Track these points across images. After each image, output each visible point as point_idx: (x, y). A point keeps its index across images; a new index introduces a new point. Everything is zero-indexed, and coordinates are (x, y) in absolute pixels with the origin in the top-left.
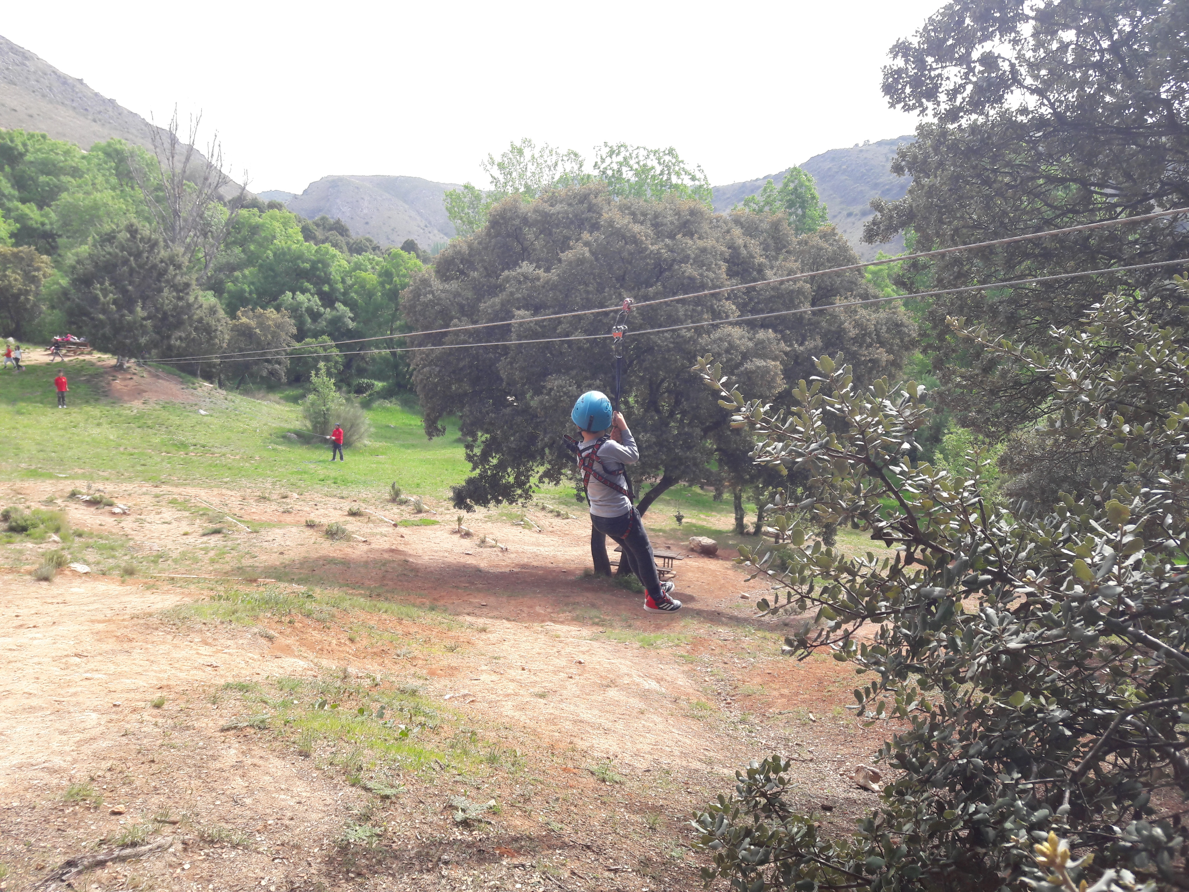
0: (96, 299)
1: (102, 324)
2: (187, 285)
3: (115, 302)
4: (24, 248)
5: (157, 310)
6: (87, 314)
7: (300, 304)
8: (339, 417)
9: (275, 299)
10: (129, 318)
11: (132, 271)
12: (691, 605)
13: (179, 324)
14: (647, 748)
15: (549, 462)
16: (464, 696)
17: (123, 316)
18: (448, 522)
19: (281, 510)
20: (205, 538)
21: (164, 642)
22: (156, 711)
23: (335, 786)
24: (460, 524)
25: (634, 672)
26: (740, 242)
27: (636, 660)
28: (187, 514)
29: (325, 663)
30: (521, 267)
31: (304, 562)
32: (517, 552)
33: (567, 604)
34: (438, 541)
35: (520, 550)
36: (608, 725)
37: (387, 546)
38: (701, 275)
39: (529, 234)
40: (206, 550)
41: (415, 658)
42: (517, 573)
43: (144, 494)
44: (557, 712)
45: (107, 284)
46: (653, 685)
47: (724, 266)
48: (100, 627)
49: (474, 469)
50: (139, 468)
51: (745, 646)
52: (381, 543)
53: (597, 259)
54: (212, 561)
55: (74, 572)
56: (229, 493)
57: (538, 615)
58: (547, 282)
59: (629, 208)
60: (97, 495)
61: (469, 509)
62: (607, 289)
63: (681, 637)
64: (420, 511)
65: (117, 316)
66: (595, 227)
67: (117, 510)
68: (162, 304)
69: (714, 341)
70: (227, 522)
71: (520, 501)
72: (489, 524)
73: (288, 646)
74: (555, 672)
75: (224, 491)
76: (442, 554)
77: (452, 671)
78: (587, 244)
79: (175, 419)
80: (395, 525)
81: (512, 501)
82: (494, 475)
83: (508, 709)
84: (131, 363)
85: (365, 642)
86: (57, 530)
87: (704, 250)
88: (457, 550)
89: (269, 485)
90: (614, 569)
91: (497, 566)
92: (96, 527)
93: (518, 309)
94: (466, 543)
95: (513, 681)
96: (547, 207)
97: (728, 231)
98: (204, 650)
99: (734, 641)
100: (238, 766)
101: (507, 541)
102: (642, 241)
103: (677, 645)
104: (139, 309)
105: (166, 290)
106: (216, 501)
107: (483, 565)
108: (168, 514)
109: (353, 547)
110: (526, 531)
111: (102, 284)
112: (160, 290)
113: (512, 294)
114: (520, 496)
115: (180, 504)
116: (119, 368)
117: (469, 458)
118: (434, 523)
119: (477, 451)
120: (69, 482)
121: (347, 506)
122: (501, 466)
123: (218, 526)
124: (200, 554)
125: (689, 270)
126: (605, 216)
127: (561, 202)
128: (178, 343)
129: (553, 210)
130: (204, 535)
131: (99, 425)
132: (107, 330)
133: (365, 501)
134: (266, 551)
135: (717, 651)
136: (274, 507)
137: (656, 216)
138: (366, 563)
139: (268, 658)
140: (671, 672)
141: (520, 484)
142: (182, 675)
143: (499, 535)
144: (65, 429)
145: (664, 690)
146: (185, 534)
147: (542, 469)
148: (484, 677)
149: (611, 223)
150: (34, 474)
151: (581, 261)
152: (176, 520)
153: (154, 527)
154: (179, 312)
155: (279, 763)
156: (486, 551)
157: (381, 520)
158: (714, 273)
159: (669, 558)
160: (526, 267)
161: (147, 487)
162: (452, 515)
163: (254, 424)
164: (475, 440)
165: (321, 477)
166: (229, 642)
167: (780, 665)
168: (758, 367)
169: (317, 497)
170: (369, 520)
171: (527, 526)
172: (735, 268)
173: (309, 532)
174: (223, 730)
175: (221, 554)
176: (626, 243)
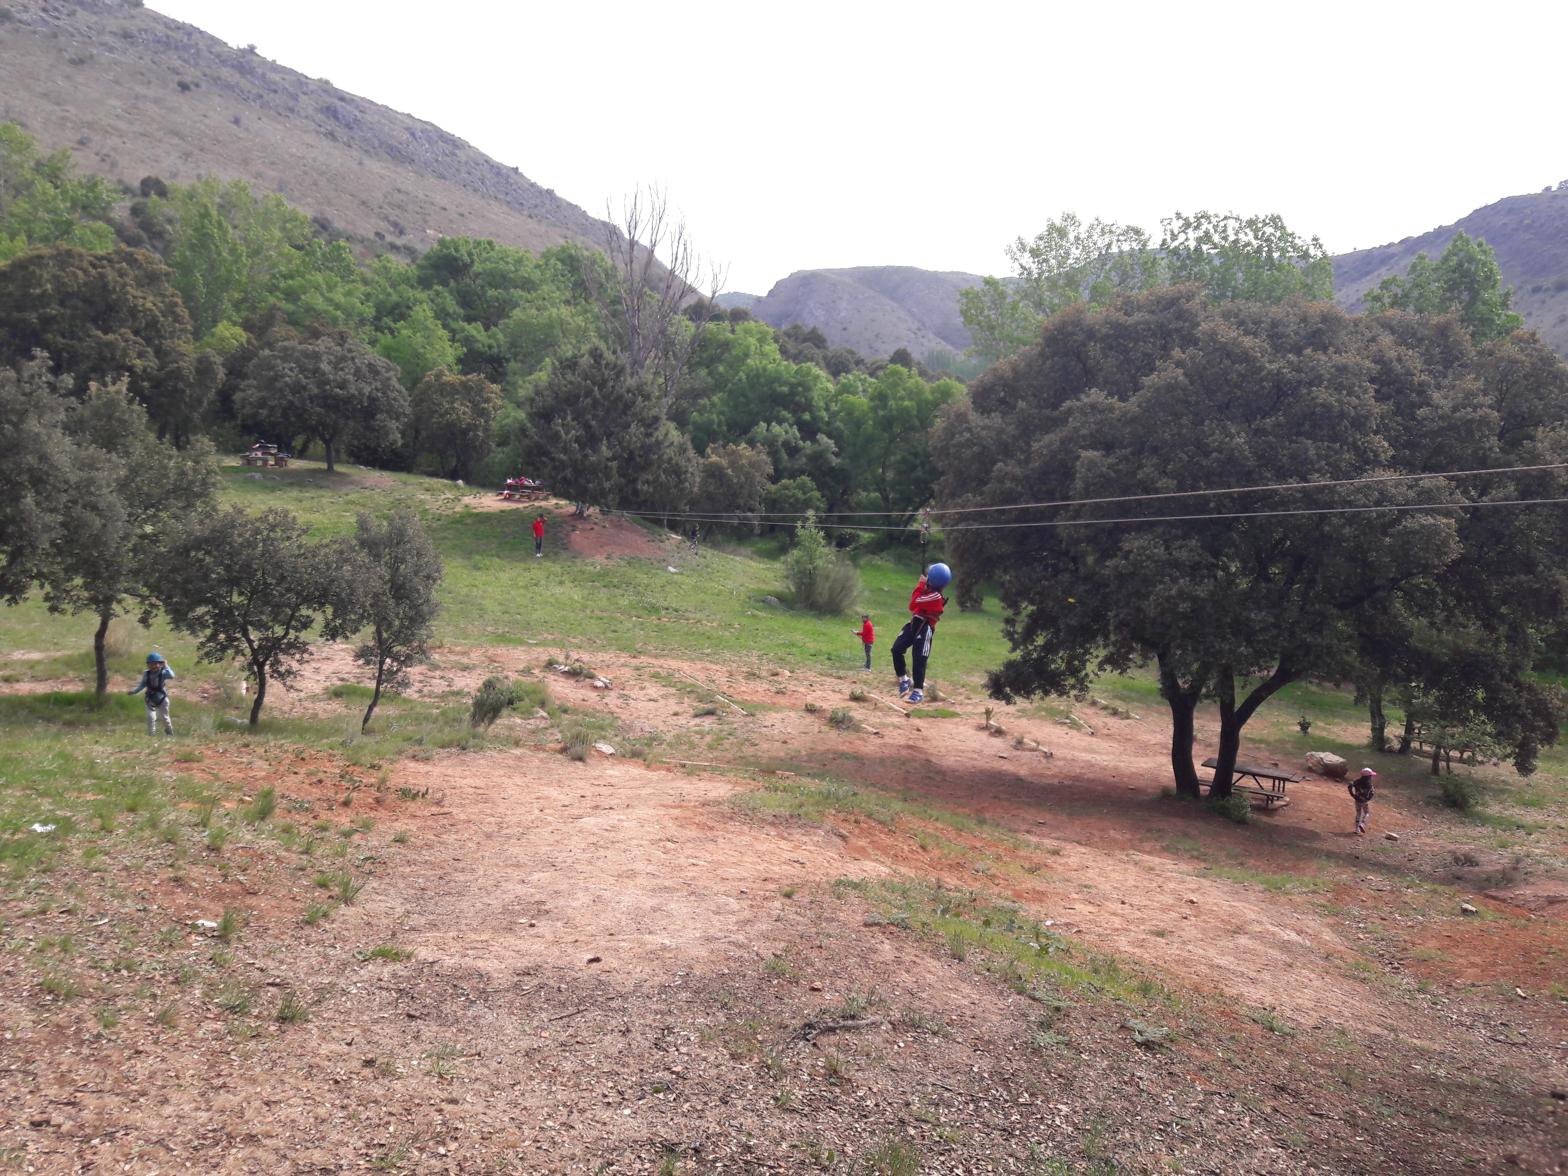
0: (557, 435)
1: (563, 466)
2: (656, 419)
3: (577, 440)
4: (473, 376)
5: (623, 449)
6: (546, 453)
7: (776, 437)
8: (827, 577)
9: (746, 431)
10: (593, 459)
11: (595, 404)
12: (1317, 845)
13: (647, 465)
14: (1311, 1005)
15: (1114, 644)
16: (1067, 925)
17: (586, 456)
18: (970, 715)
19: (774, 689)
20: (698, 721)
21: (742, 833)
22: (788, 901)
23: (1001, 993)
24: (988, 718)
25: (1264, 919)
26: (1392, 354)
27: (1263, 905)
28: (672, 690)
29: (903, 870)
30: (1088, 396)
31: (812, 755)
32: (1065, 759)
33: (1149, 830)
34: (962, 738)
35: (1069, 757)
36: (1252, 974)
37: (903, 742)
38: (1339, 401)
39: (1094, 350)
40: (702, 734)
41: (993, 876)
42: (1070, 786)
43: (623, 665)
44: (1186, 954)
45: (569, 418)
46: (1294, 936)
47: (1371, 389)
48: (676, 812)
49: (1014, 650)
50: (610, 635)
51: (1407, 899)
52: (896, 738)
53: (1192, 383)
54: (711, 748)
55: (600, 752)
56: (714, 667)
57: (1115, 841)
58: (1124, 414)
59: (1236, 315)
60: (577, 665)
61: (1009, 701)
62: (1207, 422)
63: (1319, 881)
64: (934, 699)
65: (579, 456)
66: (1189, 340)
67: (599, 684)
68: (629, 442)
69: (1359, 490)
70: (719, 702)
71: (1073, 692)
72: (1024, 721)
73: (863, 848)
74: (1165, 909)
75: (708, 665)
76: (970, 755)
77: (1039, 896)
78: (1179, 364)
79: (642, 578)
80: (908, 715)
81: (1062, 693)
82: (1040, 658)
83: (1123, 944)
84: (593, 511)
85: (936, 853)
86: (543, 704)
87: (1342, 369)
88: (987, 751)
89: (754, 660)
90: (1204, 789)
91: (1041, 775)
92: (578, 702)
93: (1084, 448)
94: (997, 742)
95: (1114, 914)
96: (1122, 318)
97: (1373, 340)
98: (783, 844)
99: (1392, 892)
100: (898, 961)
101: (1049, 744)
102: (1256, 358)
103: (1314, 892)
104: (604, 448)
105: (633, 425)
106: (701, 676)
107: (1023, 772)
108: (653, 690)
109: (863, 739)
110: (1074, 732)
111: (564, 419)
112: (627, 426)
113: (1076, 429)
114: (1073, 687)
115: (664, 678)
116: (579, 516)
117: (1009, 635)
118: (954, 715)
119: (1019, 628)
120: (541, 649)
121: (847, 688)
122: (1049, 648)
123: (709, 706)
124: (696, 738)
125: (1323, 395)
126: (1204, 326)
127: (1139, 308)
128: (645, 487)
129: (1130, 320)
130: (696, 716)
131: (561, 583)
132: (569, 473)
133: (865, 683)
134: (769, 739)
135: (1370, 903)
136: (766, 687)
137: (1274, 324)
138: (882, 760)
139: (847, 859)
140: (1312, 924)
141: (1074, 672)
142: (776, 869)
143: (1039, 736)
144: (526, 587)
145: (1308, 943)
146: (676, 714)
147: (1102, 653)
148: (1078, 906)
149: (1212, 336)
150: (502, 639)
151: (1170, 388)
152: (662, 697)
153: (640, 705)
154: (647, 449)
155: (935, 963)
156: (1025, 755)
157: (891, 708)
158: (1358, 397)
159: (1280, 779)
160: (1095, 395)
161: (624, 658)
162: (976, 705)
163: (730, 585)
164: (1017, 613)
165: (812, 651)
166: (805, 839)
167: (1462, 928)
168: (1423, 526)
169: (812, 676)
170: (876, 707)
171: (1074, 725)
172: (1385, 390)
173: (809, 719)
174: (866, 925)
175: (719, 740)
176: (1233, 363)
